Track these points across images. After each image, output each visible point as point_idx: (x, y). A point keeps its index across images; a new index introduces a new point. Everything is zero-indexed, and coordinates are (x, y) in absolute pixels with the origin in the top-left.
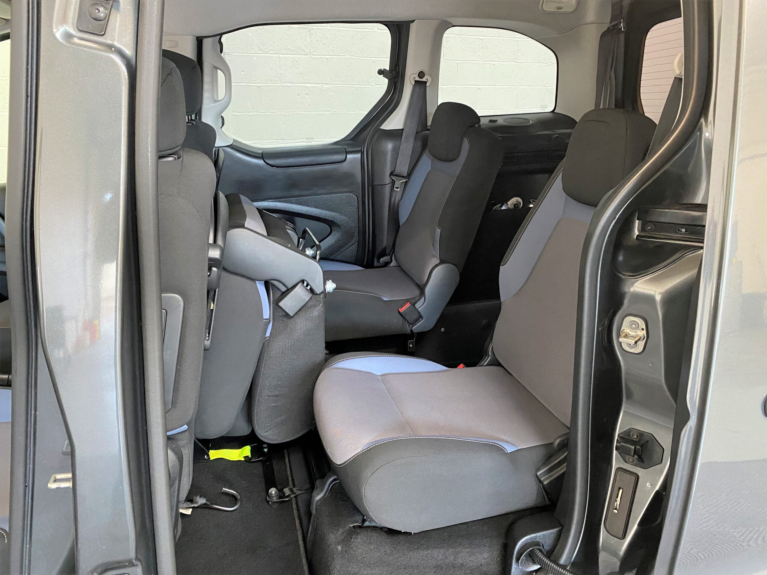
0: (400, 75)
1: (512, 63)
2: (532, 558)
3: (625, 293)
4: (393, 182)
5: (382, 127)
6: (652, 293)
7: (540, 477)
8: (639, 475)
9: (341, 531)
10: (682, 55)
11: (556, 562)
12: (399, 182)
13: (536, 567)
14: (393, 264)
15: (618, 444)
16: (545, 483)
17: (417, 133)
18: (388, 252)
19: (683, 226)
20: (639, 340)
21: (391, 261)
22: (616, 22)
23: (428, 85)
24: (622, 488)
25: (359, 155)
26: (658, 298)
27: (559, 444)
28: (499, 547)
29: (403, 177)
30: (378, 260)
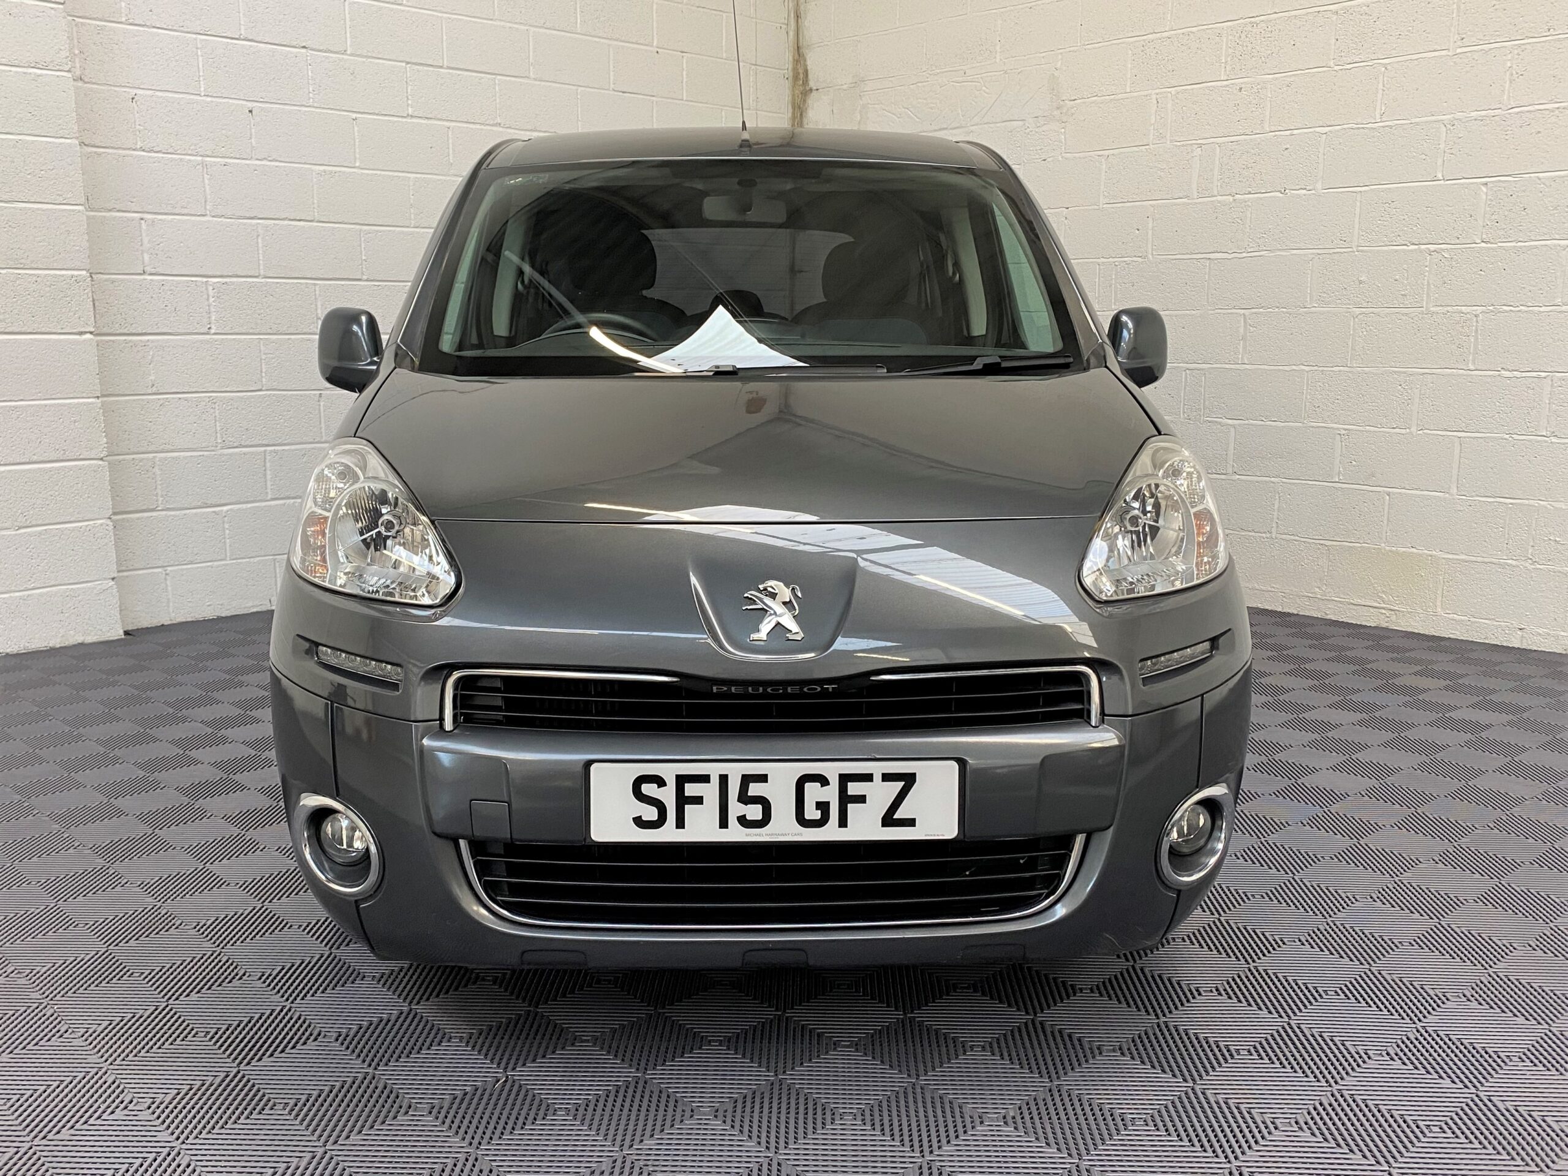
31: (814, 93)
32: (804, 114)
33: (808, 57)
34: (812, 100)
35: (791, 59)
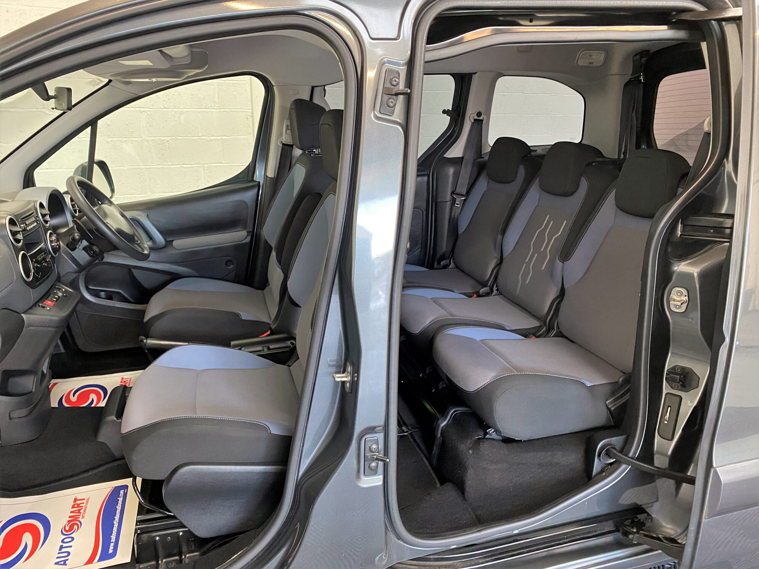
0: (461, 114)
1: (520, 94)
2: (609, 454)
3: (673, 272)
4: (454, 201)
5: (445, 156)
6: (692, 272)
7: (608, 405)
8: (682, 396)
9: (469, 442)
10: (711, 118)
11: (627, 455)
12: (459, 200)
13: (612, 461)
14: (452, 265)
15: (667, 376)
16: (612, 409)
17: (474, 160)
18: (447, 256)
19: (712, 228)
20: (683, 302)
21: (450, 264)
22: (637, 75)
23: (484, 122)
24: (670, 407)
25: (426, 178)
26: (696, 275)
27: (622, 381)
28: (582, 451)
29: (463, 195)
30: (439, 263)
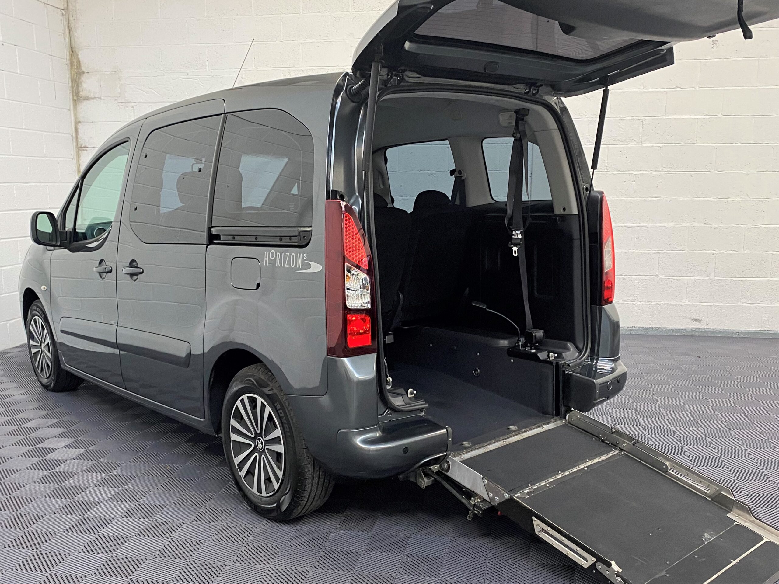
31: (86, 74)
32: (80, 85)
33: (80, 54)
34: (84, 78)
35: (68, 53)
